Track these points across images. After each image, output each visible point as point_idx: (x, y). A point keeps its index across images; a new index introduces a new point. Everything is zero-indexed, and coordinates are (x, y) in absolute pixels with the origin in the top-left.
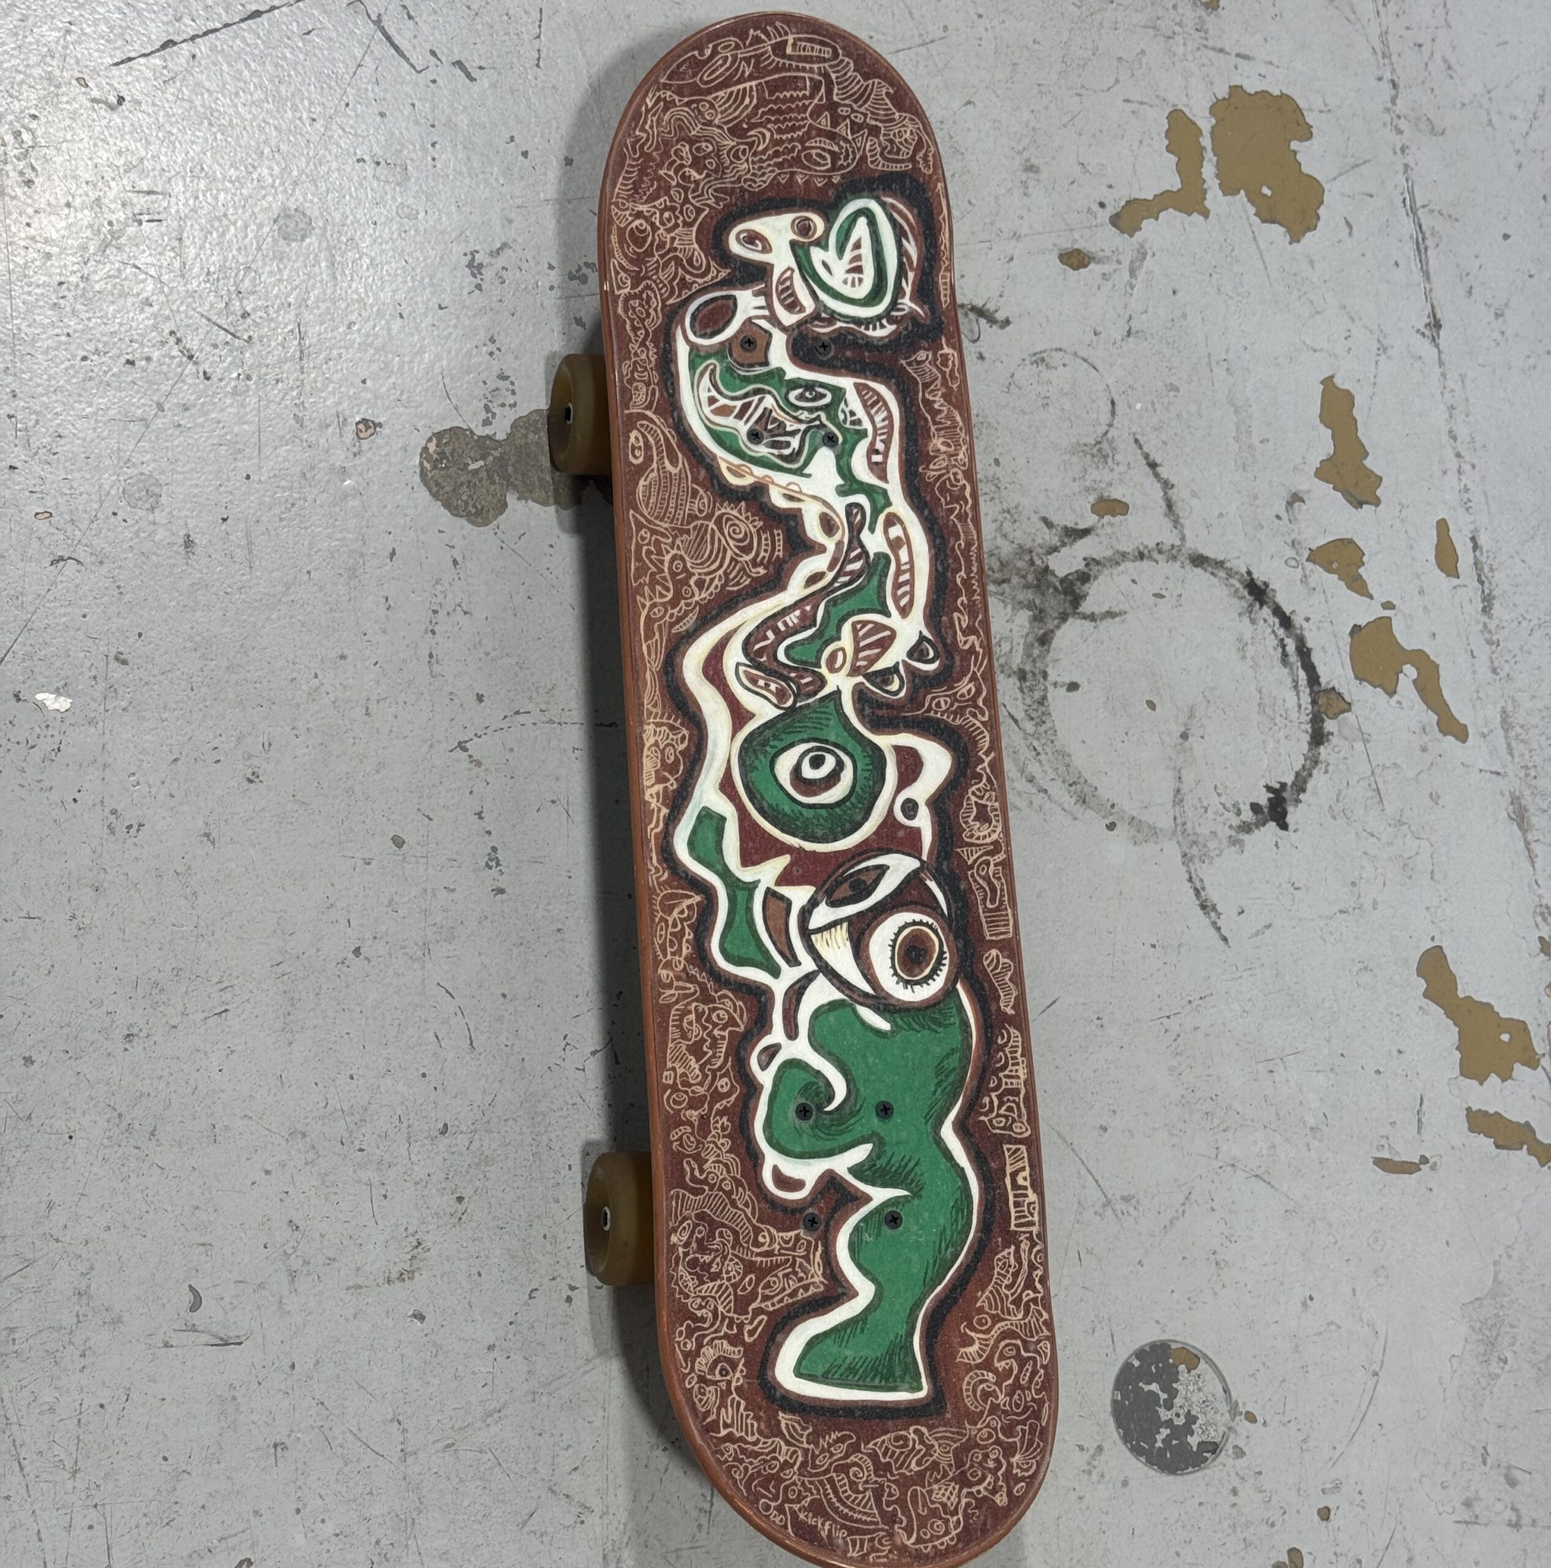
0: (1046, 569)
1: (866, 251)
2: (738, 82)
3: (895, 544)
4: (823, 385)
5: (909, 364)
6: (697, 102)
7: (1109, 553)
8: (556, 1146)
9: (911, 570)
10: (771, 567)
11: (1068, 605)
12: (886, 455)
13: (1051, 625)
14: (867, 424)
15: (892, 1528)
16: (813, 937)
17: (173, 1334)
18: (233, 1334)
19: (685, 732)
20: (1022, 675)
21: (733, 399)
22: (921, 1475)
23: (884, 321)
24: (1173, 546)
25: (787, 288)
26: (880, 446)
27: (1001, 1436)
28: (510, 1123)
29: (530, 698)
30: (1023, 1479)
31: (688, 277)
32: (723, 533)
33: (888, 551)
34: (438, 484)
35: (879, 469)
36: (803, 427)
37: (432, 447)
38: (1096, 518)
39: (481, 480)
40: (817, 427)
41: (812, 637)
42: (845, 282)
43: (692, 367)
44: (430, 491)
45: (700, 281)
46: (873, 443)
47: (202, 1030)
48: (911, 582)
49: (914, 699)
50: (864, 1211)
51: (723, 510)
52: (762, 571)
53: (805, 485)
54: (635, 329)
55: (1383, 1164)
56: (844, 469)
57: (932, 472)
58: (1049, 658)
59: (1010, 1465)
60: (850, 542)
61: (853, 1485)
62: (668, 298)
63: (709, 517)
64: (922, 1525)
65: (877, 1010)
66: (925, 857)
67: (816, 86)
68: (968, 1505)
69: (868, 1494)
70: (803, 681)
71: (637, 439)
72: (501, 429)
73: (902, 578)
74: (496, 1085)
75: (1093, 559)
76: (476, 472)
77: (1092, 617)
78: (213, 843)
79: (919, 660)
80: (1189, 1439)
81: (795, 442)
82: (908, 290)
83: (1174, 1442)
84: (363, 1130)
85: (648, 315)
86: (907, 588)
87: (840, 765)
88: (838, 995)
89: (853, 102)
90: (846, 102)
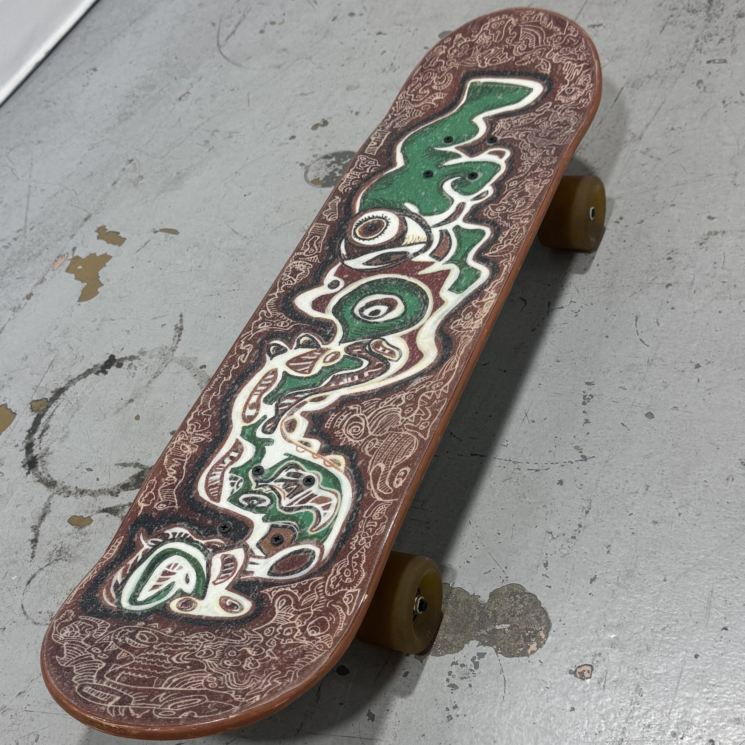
1: (151, 582)
2: (172, 692)
3: (256, 406)
4: (241, 506)
5: (174, 504)
6: (217, 689)
7: (101, 497)
9: (255, 390)
10: (344, 408)
11: (146, 474)
12: (228, 453)
14: (227, 475)
15: (517, 25)
16: (426, 240)
19: (452, 327)
21: (311, 507)
22: (491, 47)
23: (171, 537)
24: (60, 494)
25: (225, 572)
26: (227, 461)
27: (444, 62)
28: (626, 285)
29: (524, 477)
30: (443, 44)
31: (296, 594)
32: (366, 428)
33: (262, 404)
34: (538, 619)
35: (237, 447)
36: (272, 483)
37: (533, 647)
38: (92, 518)
39: (504, 615)
40: (261, 481)
41: (341, 370)
42: (181, 567)
43: (328, 531)
44: (547, 615)
45: (289, 589)
46: (231, 463)
48: (260, 384)
49: (297, 330)
50: (462, 144)
51: (358, 442)
52: (351, 408)
53: (292, 450)
54: (359, 560)
56: (260, 452)
57: (204, 437)
59: (446, 50)
60: (283, 414)
61: (527, 43)
62: (320, 580)
63: (372, 437)
64: (501, 28)
65: (407, 210)
66: (340, 264)
67: (112, 675)
68: (476, 34)
69: (520, 39)
70: (360, 350)
71: (398, 482)
72: (472, 648)
73: (263, 388)
74: (628, 301)
75: (112, 495)
76: (505, 622)
77: (137, 465)
79: (282, 347)
81: (283, 475)
82: (140, 554)
85: (342, 571)
86: (264, 382)
87: (362, 310)
88: (427, 218)
89: (91, 659)
90: (97, 660)
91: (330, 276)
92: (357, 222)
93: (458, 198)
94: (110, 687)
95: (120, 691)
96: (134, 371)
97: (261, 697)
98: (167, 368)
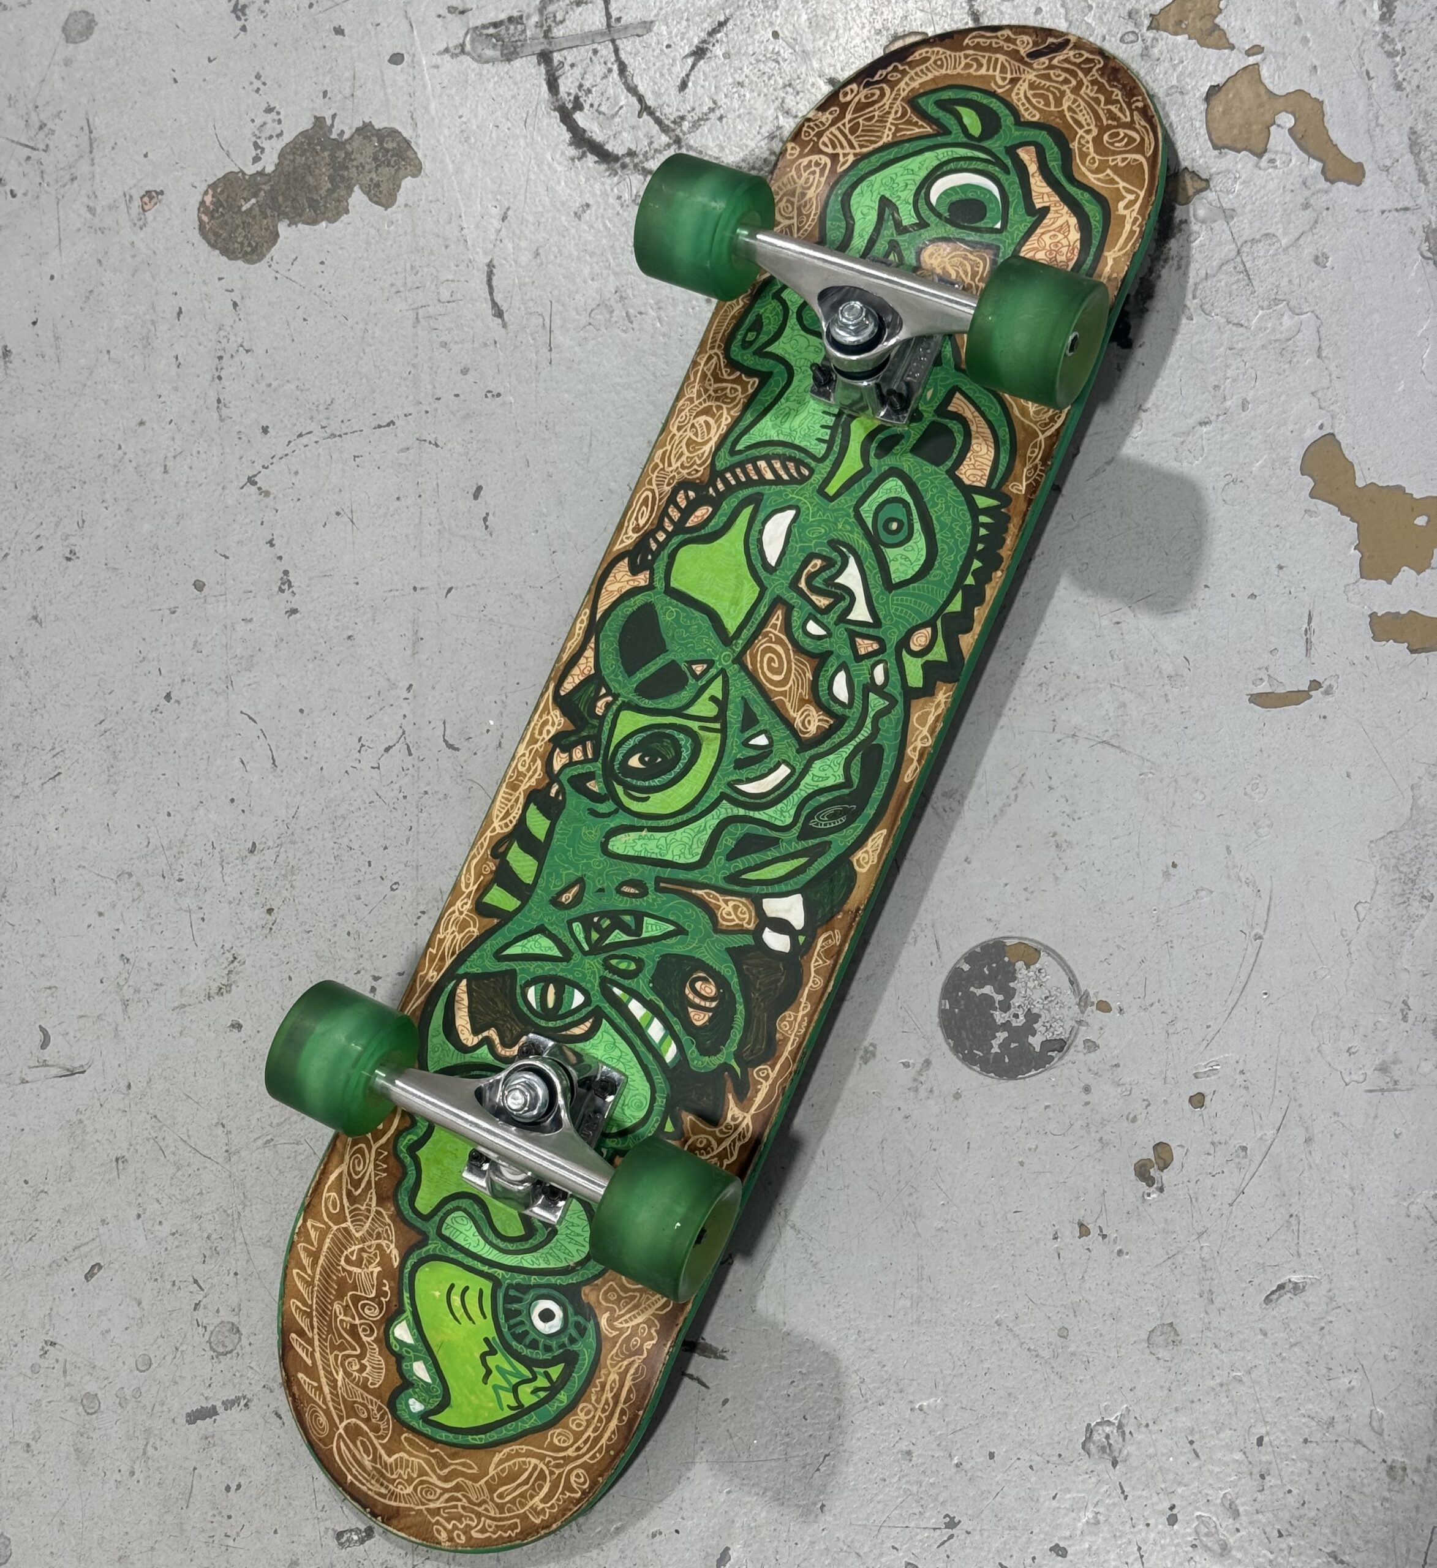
8: (355, 846)
17: (28, 1071)
18: (77, 1065)
28: (313, 830)
29: (312, 418)
34: (217, 235)
37: (208, 199)
39: (254, 217)
44: (209, 243)
47: (40, 796)
55: (1262, 700)
72: (269, 162)
74: (299, 797)
76: (250, 209)
78: (40, 624)
80: (1031, 1039)
83: (1013, 1045)
84: (181, 861)
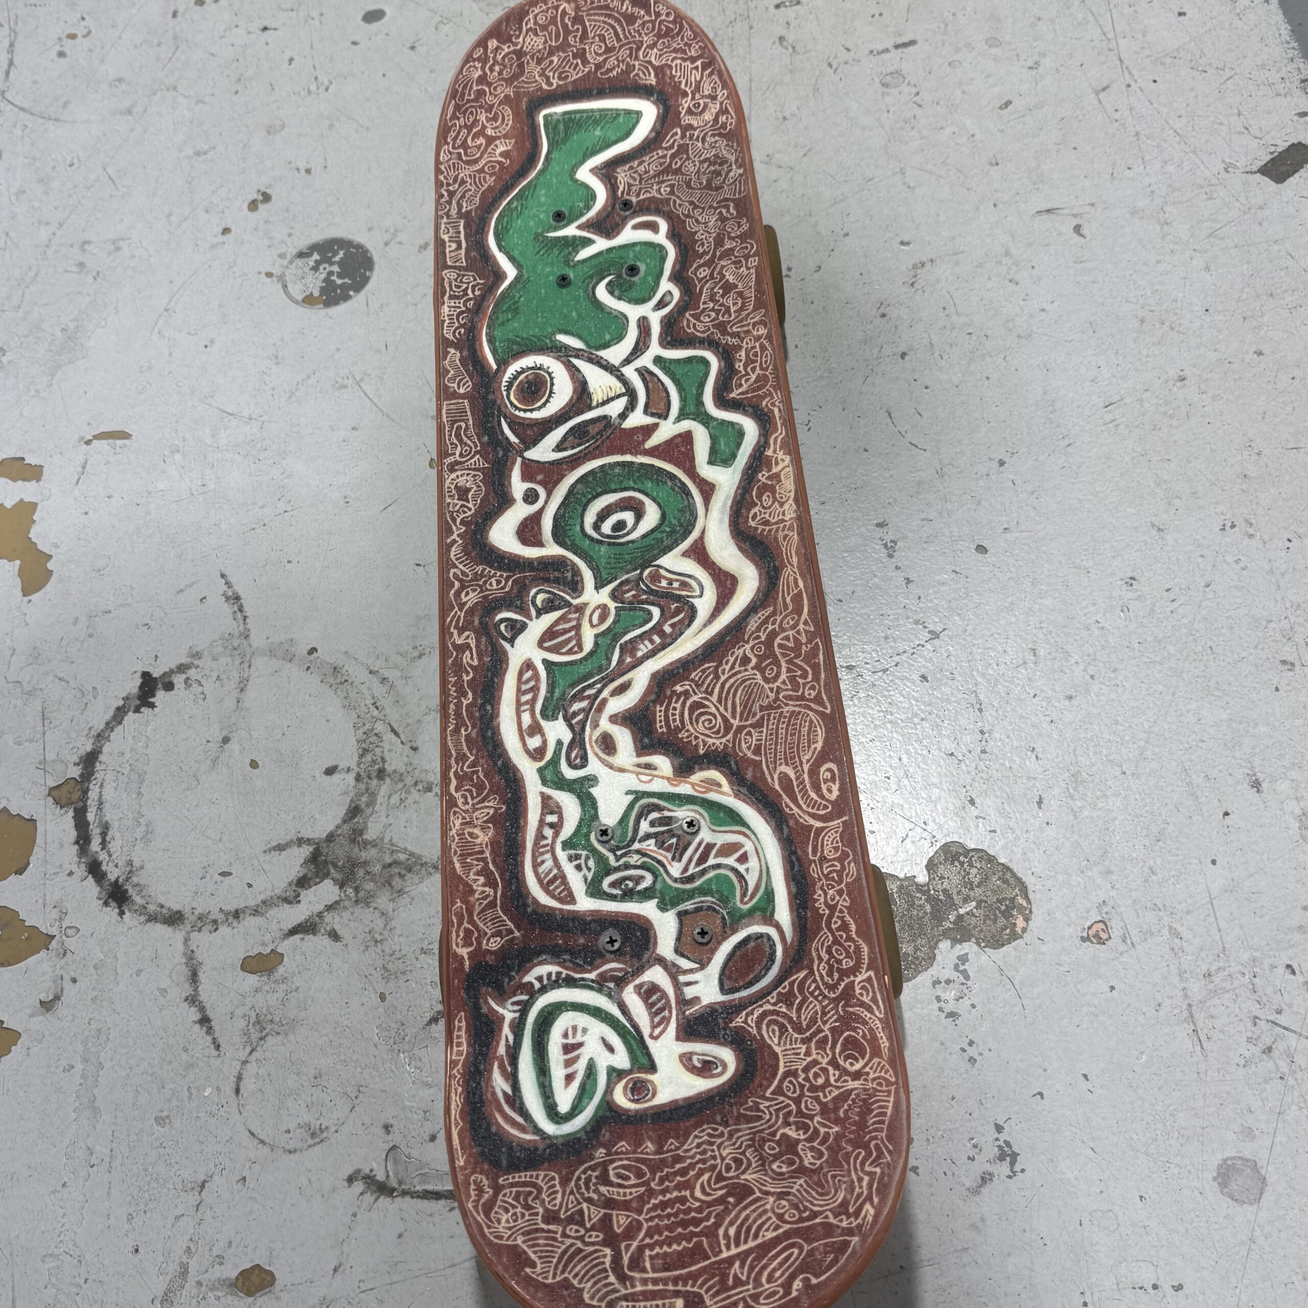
0: (342, 886)
1: (558, 1073)
2: (747, 1253)
3: (535, 729)
4: (613, 898)
5: (510, 932)
6: (802, 1220)
7: (272, 912)
9: (519, 704)
10: (669, 693)
11: (325, 851)
12: (542, 822)
13: (346, 827)
14: (562, 855)
15: (576, 13)
16: (624, 390)
18: (1045, 217)
19: (752, 524)
20: (381, 774)
21: (718, 866)
22: (551, 53)
23: (537, 985)
24: (200, 930)
25: (657, 1014)
26: (548, 832)
27: (487, 89)
30: (474, 60)
31: (784, 1010)
32: (722, 715)
33: (543, 723)
34: (1005, 881)
35: (548, 805)
36: (636, 846)
37: (1020, 922)
38: (279, 950)
40: (619, 848)
41: (625, 633)
42: (585, 1031)
43: (770, 896)
44: (1014, 873)
45: (768, 1007)
46: (556, 835)
47: (1124, 391)
48: (520, 692)
49: (522, 588)
50: (583, 220)
51: (724, 740)
52: (678, 688)
53: (632, 782)
54: (845, 927)
56: (588, 803)
57: (492, 805)
58: (352, 794)
59: (483, 68)
60: (583, 729)
61: (602, 39)
62: (806, 977)
63: (740, 729)
64: (553, 21)
65: (567, 347)
66: (519, 460)
67: (636, 1263)
68: (518, 37)
69: (591, 35)
70: (633, 592)
71: (830, 791)
73: (528, 697)
75: (290, 902)
77: (300, 842)
78: (1155, 525)
79: (516, 621)
80: (318, 258)
81: (644, 827)
82: (506, 1031)
85: (829, 952)
86: (524, 687)
87: (597, 527)
88: (603, 353)
89: (580, 1251)
90: (592, 1248)
91: (518, 486)
92: (504, 384)
93: (633, 312)
94: (650, 1287)
95: (671, 1287)
96: (200, 689)
97: (872, 1204)
98: (253, 669)
